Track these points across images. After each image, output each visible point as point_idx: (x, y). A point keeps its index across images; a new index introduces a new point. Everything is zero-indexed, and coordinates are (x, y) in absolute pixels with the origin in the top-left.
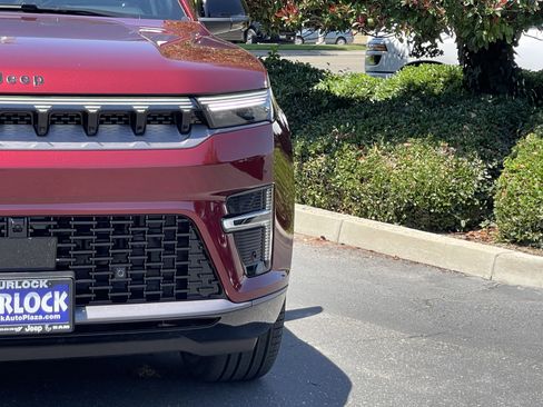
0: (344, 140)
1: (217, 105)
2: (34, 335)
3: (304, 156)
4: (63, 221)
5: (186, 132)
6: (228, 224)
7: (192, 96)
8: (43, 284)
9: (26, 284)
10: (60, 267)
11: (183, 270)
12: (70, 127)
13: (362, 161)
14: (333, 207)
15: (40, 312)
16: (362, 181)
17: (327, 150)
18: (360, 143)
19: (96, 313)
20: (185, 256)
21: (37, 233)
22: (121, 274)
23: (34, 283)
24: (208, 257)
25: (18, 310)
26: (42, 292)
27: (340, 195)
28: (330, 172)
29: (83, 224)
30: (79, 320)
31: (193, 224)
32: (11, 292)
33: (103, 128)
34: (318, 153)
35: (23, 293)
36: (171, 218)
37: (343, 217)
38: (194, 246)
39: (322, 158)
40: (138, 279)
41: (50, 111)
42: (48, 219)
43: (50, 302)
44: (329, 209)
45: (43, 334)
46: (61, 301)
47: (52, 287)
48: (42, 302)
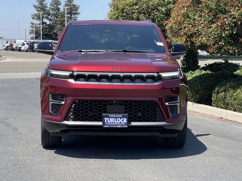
0: (230, 87)
1: (164, 75)
2: (119, 128)
3: (218, 93)
4: (126, 101)
5: (156, 81)
6: (167, 104)
7: (158, 73)
8: (121, 116)
9: (117, 116)
10: (125, 113)
11: (155, 114)
12: (128, 80)
13: (235, 94)
14: (226, 108)
15: (120, 123)
16: (234, 100)
17: (225, 91)
18: (235, 88)
19: (133, 124)
20: (155, 111)
21: (120, 104)
22: (140, 115)
23: (119, 116)
24: (161, 111)
25: (115, 122)
26: (121, 118)
27: (228, 104)
28: (225, 98)
29: (131, 102)
30: (129, 125)
31: (157, 103)
32: (114, 118)
33: (136, 80)
34: (222, 92)
35: (117, 118)
36: (152, 102)
37: (229, 111)
38: (158, 109)
39: (223, 93)
40: (144, 116)
41: (123, 76)
42: (122, 101)
43: (123, 121)
44: (225, 109)
45: (121, 128)
46: (125, 120)
47: (123, 117)
48: (121, 120)
